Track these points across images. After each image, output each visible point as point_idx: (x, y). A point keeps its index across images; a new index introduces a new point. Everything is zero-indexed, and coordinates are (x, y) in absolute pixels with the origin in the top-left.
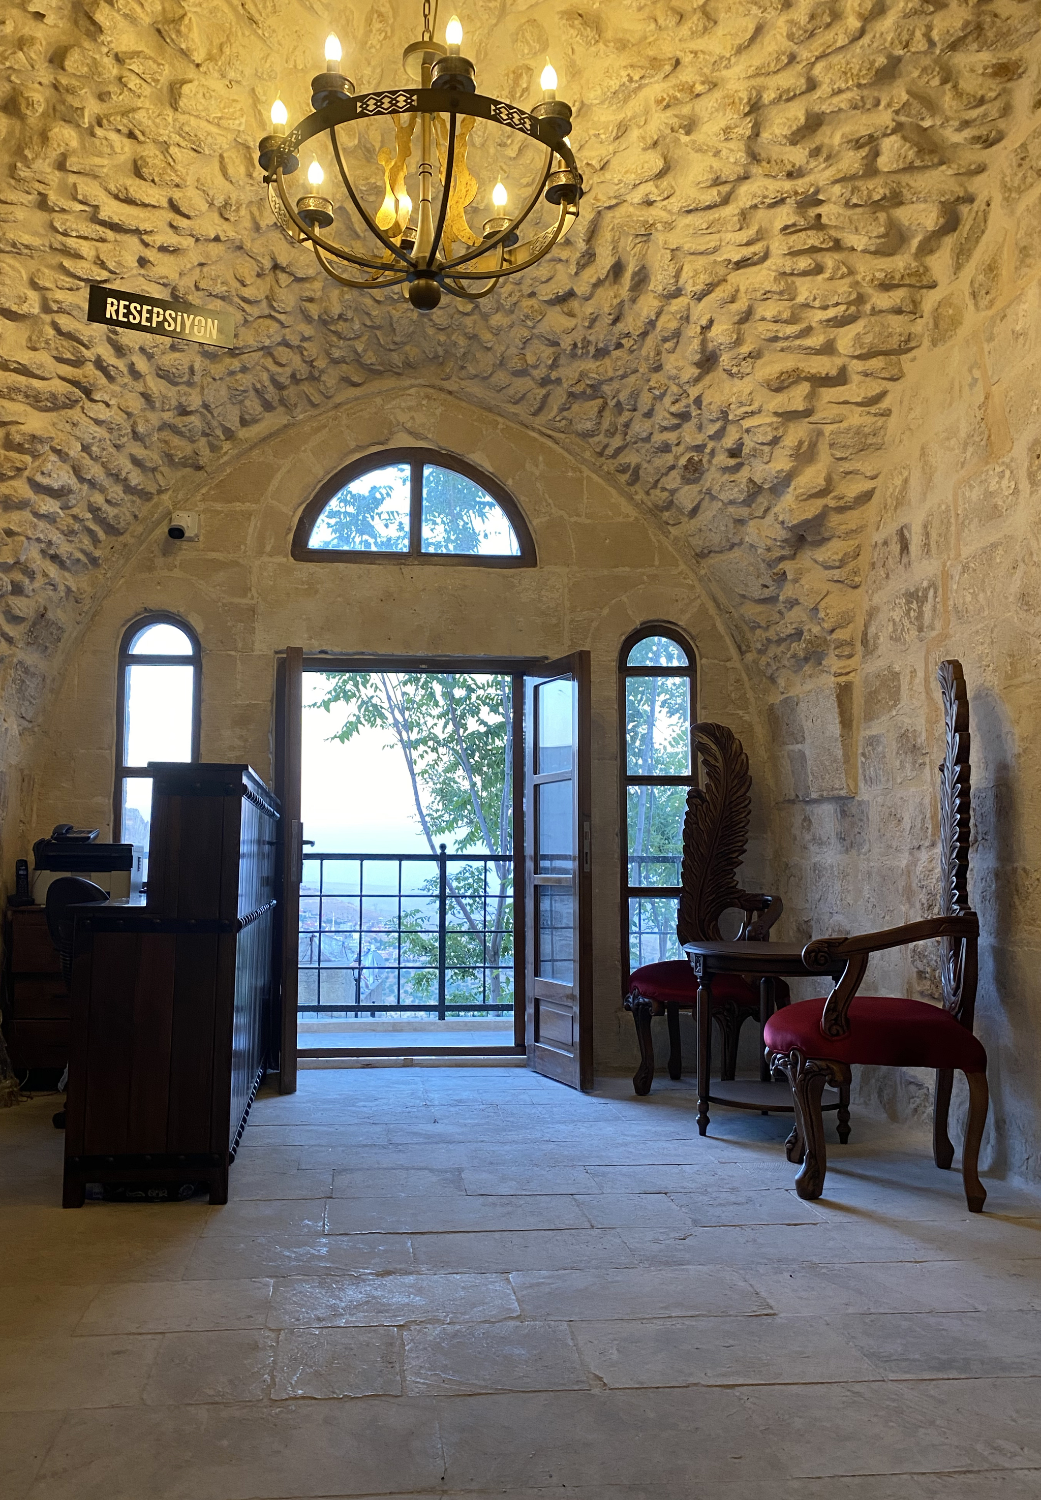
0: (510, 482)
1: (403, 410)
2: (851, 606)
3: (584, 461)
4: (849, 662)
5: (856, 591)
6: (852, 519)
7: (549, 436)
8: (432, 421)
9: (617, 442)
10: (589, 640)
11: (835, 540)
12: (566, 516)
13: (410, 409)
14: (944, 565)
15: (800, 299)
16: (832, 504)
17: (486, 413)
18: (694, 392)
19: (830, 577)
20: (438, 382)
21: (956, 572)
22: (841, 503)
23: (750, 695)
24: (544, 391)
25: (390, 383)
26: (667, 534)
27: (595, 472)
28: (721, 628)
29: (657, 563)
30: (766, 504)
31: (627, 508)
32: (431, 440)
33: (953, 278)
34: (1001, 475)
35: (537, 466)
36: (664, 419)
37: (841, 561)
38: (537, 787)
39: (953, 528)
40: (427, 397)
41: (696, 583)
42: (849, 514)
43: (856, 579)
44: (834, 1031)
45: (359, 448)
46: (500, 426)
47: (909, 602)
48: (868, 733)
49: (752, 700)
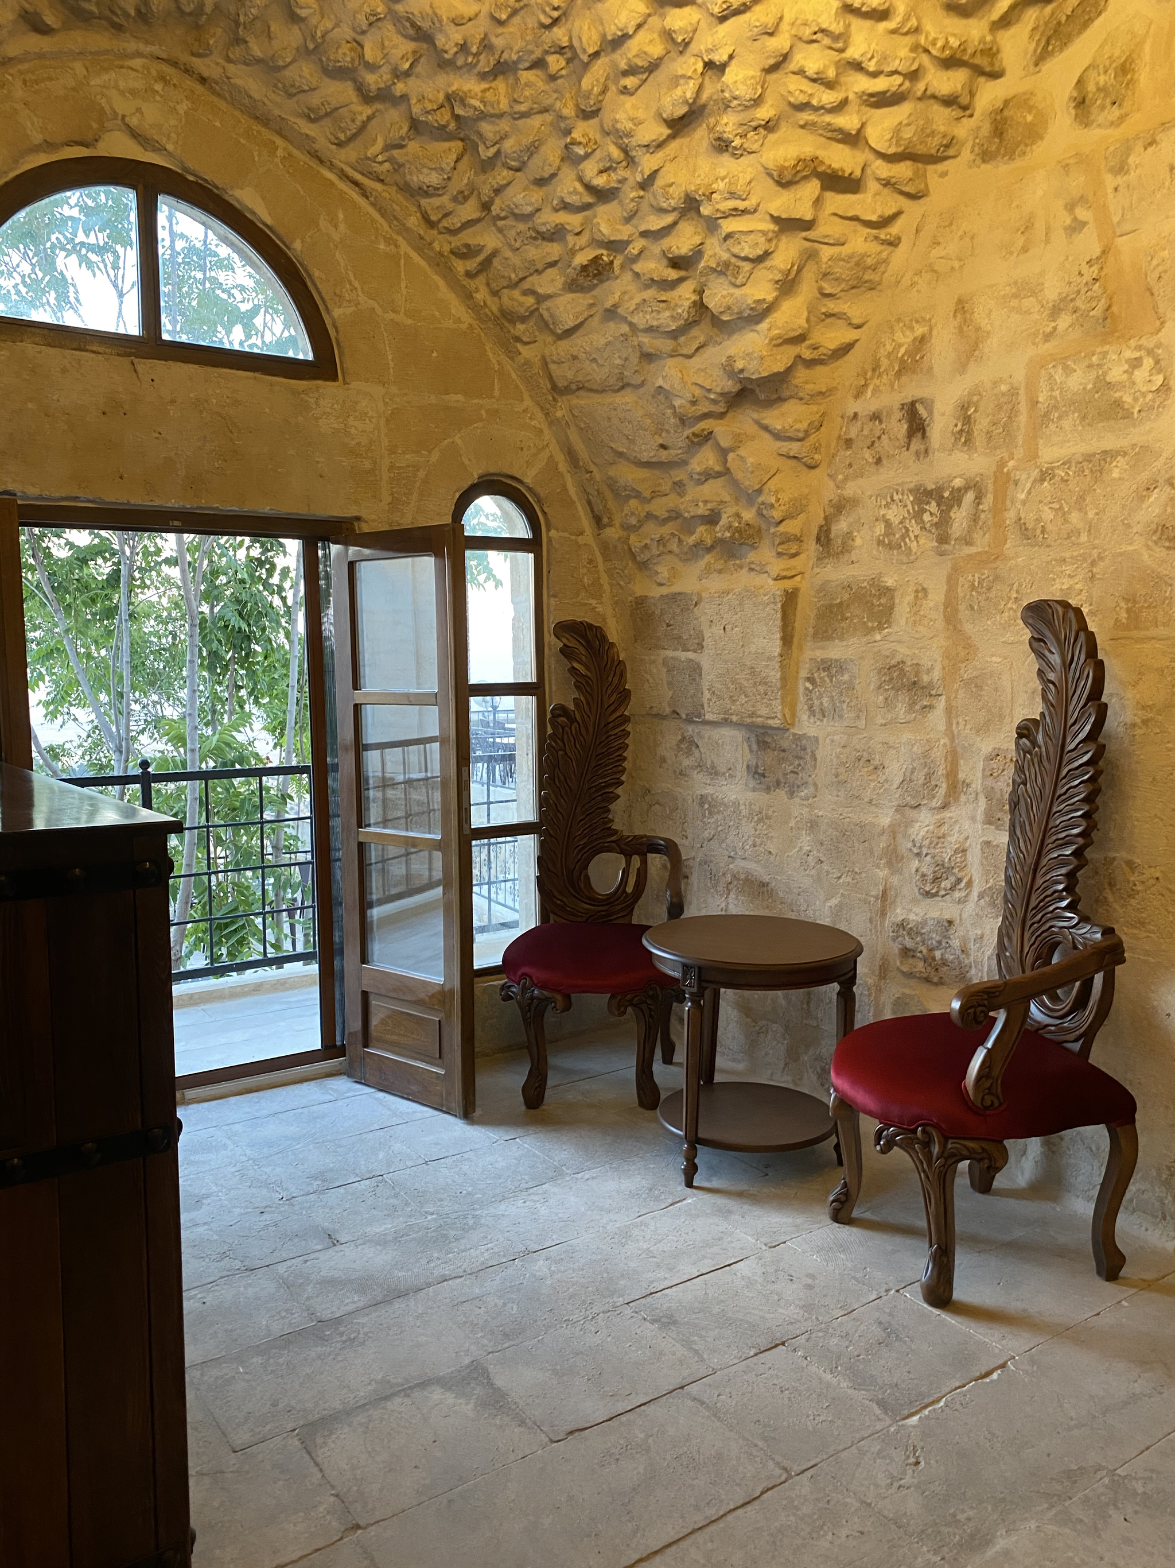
0: (297, 245)
1: (122, 93)
2: (806, 491)
3: (404, 230)
4: (793, 562)
5: (813, 471)
6: (821, 377)
7: (356, 184)
8: (173, 122)
9: (469, 211)
10: (415, 496)
11: (792, 401)
12: (379, 311)
13: (134, 92)
14: (1002, 464)
15: (854, 52)
16: (807, 355)
17: (256, 127)
18: (648, 163)
19: (784, 451)
20: (185, 58)
21: (1027, 478)
22: (815, 355)
23: (604, 580)
24: (368, 111)
25: (100, 40)
26: (512, 354)
27: (419, 250)
28: (572, 490)
29: (497, 393)
30: (702, 339)
31: (457, 308)
32: (170, 154)
33: (1032, 68)
34: (1136, 363)
35: (336, 227)
36: (575, 192)
37: (806, 431)
38: (357, 708)
39: (1023, 418)
40: (162, 78)
41: (545, 427)
42: (820, 369)
43: (816, 456)
44: (988, 1103)
45: (49, 146)
46: (280, 153)
47: (918, 501)
48: (820, 654)
49: (606, 587)
